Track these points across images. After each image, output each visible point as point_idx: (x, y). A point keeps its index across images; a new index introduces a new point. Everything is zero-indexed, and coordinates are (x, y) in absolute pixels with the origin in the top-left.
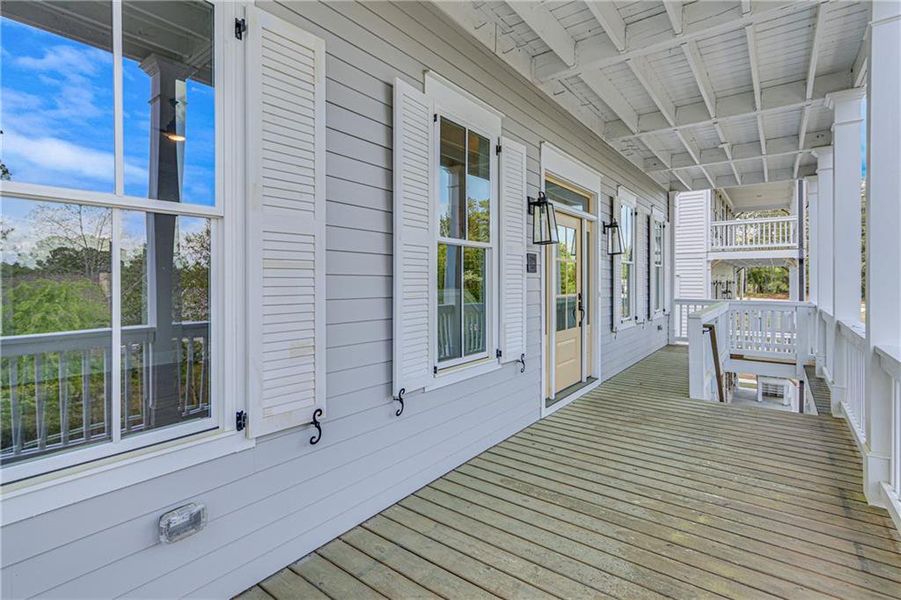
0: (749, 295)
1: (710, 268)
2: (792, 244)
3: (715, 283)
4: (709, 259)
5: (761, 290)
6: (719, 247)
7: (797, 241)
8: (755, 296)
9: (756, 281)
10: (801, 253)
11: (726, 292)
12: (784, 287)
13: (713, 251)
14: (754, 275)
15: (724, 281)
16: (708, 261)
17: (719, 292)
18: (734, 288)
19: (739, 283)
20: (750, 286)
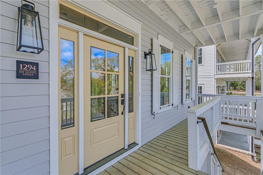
0: (231, 90)
1: (215, 81)
2: (249, 71)
3: (218, 87)
4: (215, 77)
5: (235, 89)
6: (219, 73)
7: (251, 70)
8: (233, 91)
9: (233, 86)
10: (253, 75)
11: (223, 90)
12: (242, 88)
13: (217, 74)
14: (233, 84)
15: (222, 86)
16: (215, 79)
17: (220, 90)
18: (225, 88)
19: (227, 87)
20: (231, 87)
